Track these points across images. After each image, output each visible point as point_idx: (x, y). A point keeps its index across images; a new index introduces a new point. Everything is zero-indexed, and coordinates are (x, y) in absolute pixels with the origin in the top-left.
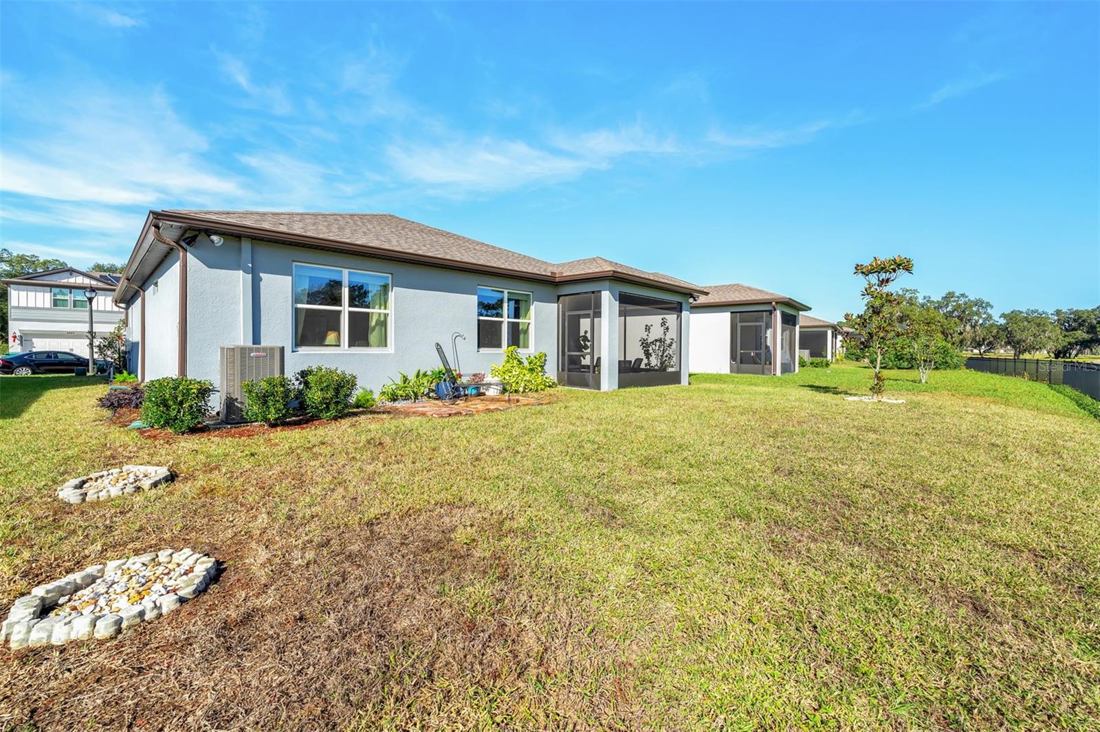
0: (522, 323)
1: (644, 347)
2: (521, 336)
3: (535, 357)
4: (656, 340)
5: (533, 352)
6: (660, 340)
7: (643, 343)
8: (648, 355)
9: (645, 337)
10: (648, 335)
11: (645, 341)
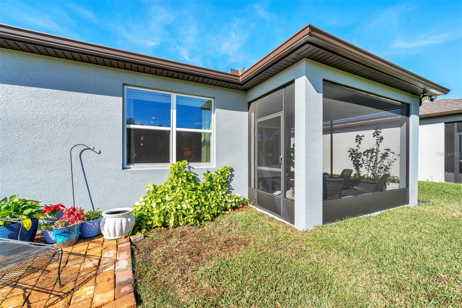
0: (205, 133)
1: (353, 157)
2: (204, 149)
3: (217, 173)
4: (368, 151)
5: (215, 166)
6: (372, 151)
7: (351, 154)
8: (357, 165)
9: (355, 148)
10: (358, 146)
11: (354, 151)
